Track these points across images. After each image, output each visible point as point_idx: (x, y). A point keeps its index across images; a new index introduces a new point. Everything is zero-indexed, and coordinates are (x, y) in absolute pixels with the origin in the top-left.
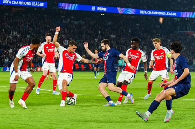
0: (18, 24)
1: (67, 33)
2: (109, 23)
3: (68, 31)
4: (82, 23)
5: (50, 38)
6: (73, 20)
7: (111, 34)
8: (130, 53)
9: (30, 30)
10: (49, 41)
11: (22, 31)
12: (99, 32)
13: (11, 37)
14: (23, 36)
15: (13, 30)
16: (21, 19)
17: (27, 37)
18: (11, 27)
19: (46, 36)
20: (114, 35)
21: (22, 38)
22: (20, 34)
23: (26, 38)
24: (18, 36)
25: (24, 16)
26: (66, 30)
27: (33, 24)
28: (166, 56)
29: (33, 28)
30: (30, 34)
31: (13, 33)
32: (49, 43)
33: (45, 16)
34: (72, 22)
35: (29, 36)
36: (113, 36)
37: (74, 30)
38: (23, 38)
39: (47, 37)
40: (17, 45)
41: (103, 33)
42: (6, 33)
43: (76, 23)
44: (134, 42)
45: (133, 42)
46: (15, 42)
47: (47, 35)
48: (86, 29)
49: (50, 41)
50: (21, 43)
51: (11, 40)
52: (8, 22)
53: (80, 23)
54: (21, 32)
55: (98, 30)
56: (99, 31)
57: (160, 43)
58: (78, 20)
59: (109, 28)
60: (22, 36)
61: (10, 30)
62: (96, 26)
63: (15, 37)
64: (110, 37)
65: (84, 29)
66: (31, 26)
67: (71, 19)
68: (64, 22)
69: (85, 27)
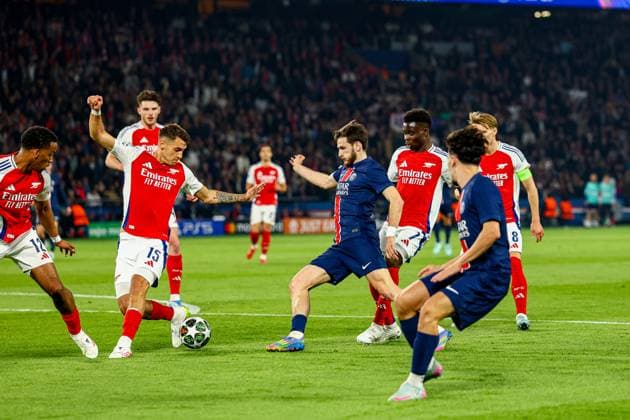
0: (224, 60)
1: (407, 89)
2: (566, 47)
3: (408, 78)
4: (465, 48)
5: (154, 109)
6: (431, 37)
7: (568, 87)
8: (404, 164)
9: (268, 81)
10: (151, 118)
11: (238, 88)
12: (527, 81)
13: (193, 109)
14: (240, 103)
15: (201, 83)
16: (232, 40)
17: (254, 108)
18: (196, 69)
19: (141, 101)
20: (581, 89)
21: (237, 112)
22: (228, 97)
23: (251, 113)
24: (223, 103)
25: (244, 28)
26: (402, 76)
27: (279, 57)
28: (515, 177)
29: (279, 74)
30: (267, 96)
31: (201, 93)
32: (150, 126)
33: (326, 26)
34: (427, 45)
35: (262, 105)
36: (577, 95)
37: (431, 75)
38: (242, 111)
39: (145, 104)
40: (216, 138)
41: (541, 84)
42: (175, 96)
43: (442, 48)
44: (412, 124)
45: (408, 126)
46: (208, 126)
47: (145, 99)
48: (477, 70)
49: (154, 120)
50: (233, 128)
51: (196, 119)
52: (184, 52)
53: (455, 50)
54: (233, 87)
55: (520, 74)
56: (524, 76)
57: (495, 129)
58: (447, 39)
59: (564, 64)
60: (236, 105)
61: (192, 81)
62: (513, 60)
63: (210, 109)
64: (568, 97)
65: (468, 71)
66: (270, 64)
67: (421, 36)
68: (396, 46)
69: (473, 65)
